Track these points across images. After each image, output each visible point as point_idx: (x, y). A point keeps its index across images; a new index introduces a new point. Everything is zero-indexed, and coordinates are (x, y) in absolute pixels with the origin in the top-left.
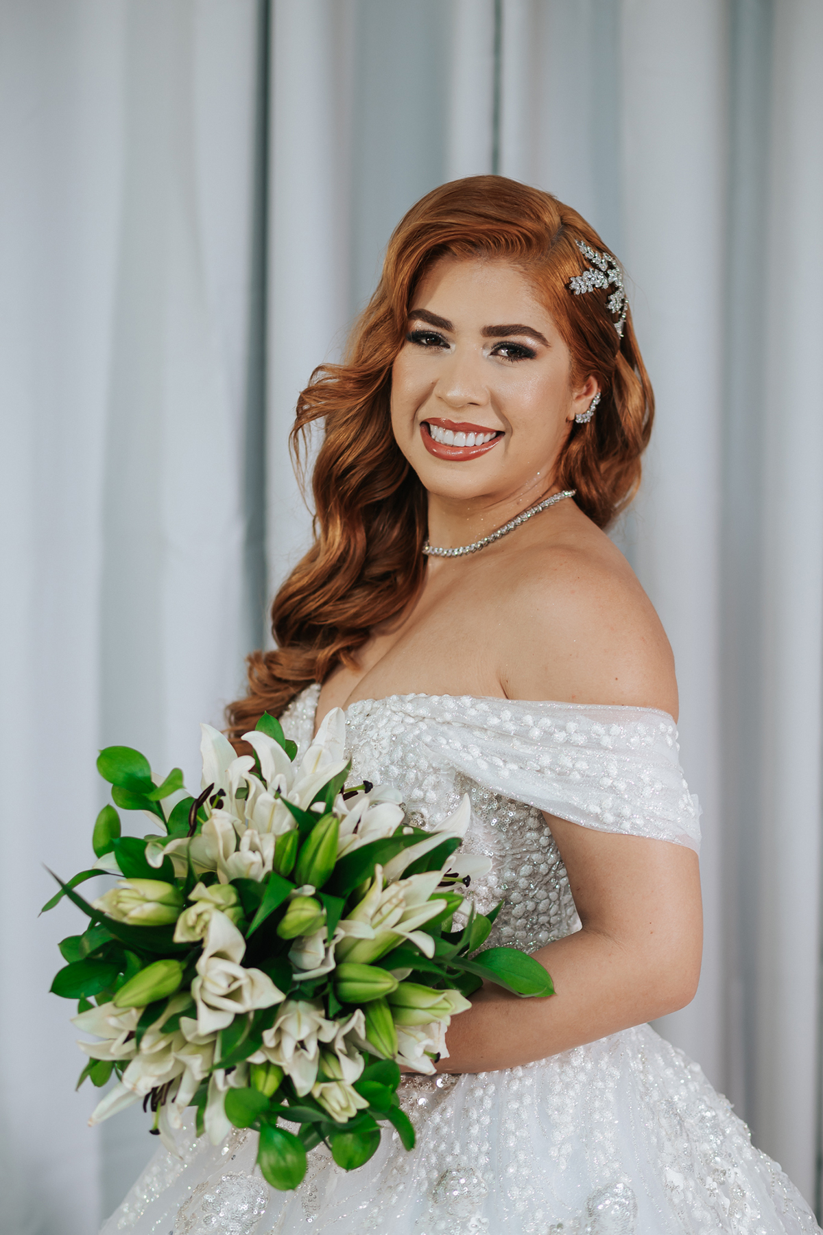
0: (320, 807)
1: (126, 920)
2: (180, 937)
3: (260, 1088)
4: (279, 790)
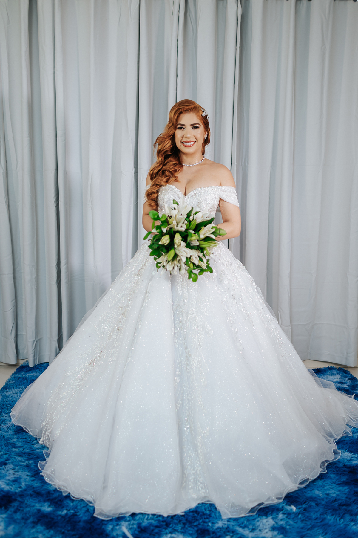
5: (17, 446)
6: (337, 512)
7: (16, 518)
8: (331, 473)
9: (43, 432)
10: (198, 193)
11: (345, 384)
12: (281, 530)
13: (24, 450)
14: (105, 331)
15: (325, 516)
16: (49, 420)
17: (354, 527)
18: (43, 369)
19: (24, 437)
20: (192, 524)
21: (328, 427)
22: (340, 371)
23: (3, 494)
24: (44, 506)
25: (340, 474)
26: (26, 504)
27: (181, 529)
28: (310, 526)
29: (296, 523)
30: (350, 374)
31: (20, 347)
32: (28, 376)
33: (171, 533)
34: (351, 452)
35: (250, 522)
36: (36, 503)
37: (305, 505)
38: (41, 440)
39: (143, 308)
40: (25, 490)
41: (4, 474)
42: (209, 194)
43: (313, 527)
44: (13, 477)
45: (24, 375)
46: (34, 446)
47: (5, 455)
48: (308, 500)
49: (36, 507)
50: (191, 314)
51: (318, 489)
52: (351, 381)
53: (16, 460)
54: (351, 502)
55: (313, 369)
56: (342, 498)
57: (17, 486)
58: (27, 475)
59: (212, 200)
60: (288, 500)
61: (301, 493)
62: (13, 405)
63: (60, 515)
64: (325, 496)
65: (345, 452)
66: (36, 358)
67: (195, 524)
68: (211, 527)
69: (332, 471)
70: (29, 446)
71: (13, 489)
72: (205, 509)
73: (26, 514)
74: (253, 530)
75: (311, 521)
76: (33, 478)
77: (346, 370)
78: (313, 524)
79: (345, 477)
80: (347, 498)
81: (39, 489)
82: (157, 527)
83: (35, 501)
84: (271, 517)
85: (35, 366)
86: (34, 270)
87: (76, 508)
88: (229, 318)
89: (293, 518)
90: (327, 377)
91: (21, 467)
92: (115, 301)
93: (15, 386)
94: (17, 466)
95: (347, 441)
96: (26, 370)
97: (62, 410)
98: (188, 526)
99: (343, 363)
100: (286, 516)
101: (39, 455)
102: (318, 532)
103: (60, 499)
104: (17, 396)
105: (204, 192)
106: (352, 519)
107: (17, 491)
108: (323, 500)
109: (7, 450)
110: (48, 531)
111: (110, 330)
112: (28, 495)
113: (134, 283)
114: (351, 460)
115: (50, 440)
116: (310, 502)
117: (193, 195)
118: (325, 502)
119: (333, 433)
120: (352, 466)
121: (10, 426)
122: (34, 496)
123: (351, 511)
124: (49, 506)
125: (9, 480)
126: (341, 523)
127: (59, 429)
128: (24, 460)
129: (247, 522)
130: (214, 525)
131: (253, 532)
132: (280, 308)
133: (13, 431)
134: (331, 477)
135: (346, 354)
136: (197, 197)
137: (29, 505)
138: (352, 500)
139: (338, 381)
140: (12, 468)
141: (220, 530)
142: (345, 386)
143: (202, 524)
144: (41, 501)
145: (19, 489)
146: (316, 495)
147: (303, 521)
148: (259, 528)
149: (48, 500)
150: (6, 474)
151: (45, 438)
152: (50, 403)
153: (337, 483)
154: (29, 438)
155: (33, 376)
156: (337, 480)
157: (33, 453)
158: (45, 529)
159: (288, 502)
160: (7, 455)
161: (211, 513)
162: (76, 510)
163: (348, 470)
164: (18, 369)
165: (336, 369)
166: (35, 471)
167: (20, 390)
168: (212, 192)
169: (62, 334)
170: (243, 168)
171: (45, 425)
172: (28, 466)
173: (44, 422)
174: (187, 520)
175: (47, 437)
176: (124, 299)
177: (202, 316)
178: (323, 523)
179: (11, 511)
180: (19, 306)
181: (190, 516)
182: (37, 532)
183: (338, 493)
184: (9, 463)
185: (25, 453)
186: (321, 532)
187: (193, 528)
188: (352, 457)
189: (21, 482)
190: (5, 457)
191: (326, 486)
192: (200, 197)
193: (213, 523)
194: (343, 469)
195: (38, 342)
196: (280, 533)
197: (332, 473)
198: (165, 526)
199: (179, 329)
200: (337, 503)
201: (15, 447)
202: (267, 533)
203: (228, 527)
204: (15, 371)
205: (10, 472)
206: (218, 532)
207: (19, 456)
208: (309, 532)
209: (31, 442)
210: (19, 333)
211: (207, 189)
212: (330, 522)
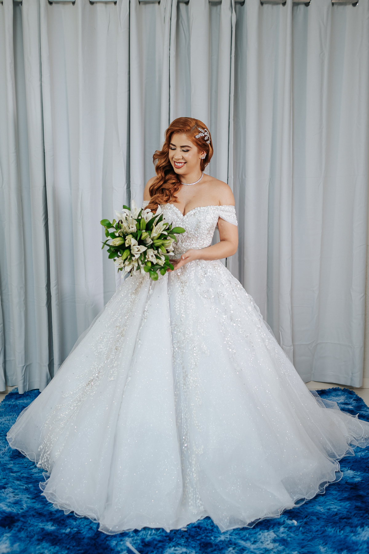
0: (140, 218)
1: (116, 245)
2: (127, 246)
3: (149, 265)
4: (132, 217)
5: (14, 470)
6: (338, 525)
7: (20, 536)
8: (332, 490)
9: (42, 455)
10: (197, 212)
11: (350, 405)
12: (283, 541)
13: (22, 474)
14: (102, 351)
15: (326, 528)
16: (47, 442)
17: (354, 538)
18: (34, 396)
19: (21, 462)
20: (195, 538)
21: (330, 447)
22: (345, 392)
23: (6, 515)
24: (47, 525)
25: (342, 491)
26: (29, 523)
27: (184, 543)
28: (310, 538)
29: (297, 535)
30: (355, 395)
31: (8, 374)
32: (18, 403)
33: (174, 546)
34: (354, 470)
35: (251, 535)
36: (39, 523)
37: (306, 519)
38: (39, 463)
39: (141, 327)
40: (27, 511)
41: (4, 497)
42: (209, 213)
43: (313, 539)
44: (13, 500)
45: (14, 402)
46: (31, 470)
47: (3, 480)
48: (309, 514)
49: (40, 527)
50: (187, 334)
51: (320, 505)
52: (356, 402)
53: (15, 484)
54: (351, 516)
55: (317, 391)
56: (343, 513)
57: (19, 508)
58: (28, 498)
59: (211, 220)
60: (289, 515)
61: (302, 509)
62: (6, 431)
63: (64, 533)
64: (326, 510)
65: (347, 471)
66: (26, 385)
67: (198, 538)
68: (214, 541)
69: (334, 488)
70: (26, 471)
71: (14, 510)
72: (207, 525)
73: (30, 532)
74: (255, 542)
75: (311, 533)
76: (34, 501)
77: (351, 391)
78: (313, 536)
79: (347, 493)
80: (348, 512)
81: (41, 510)
82: (160, 541)
83: (37, 521)
84: (272, 531)
85: (25, 393)
86: (22, 292)
87: (79, 526)
88: (226, 339)
89: (294, 531)
90: (331, 398)
91: (20, 490)
92: (112, 321)
93: (6, 413)
94: (17, 490)
95: (349, 460)
96: (16, 398)
97: (60, 432)
98: (190, 540)
99: (349, 384)
100: (287, 529)
101: (37, 479)
102: (318, 543)
103: (62, 518)
104: (10, 423)
105: (203, 212)
106: (351, 530)
107: (19, 512)
108: (324, 515)
109: (4, 474)
110: (53, 547)
111: (108, 350)
112: (30, 516)
113: (131, 302)
114: (353, 477)
115: (49, 462)
116: (311, 517)
117: (192, 215)
118: (326, 516)
119: (335, 453)
120: (354, 483)
121: (5, 452)
122: (36, 516)
123: (352, 523)
124: (53, 525)
125: (10, 502)
126: (341, 534)
127: (58, 450)
128: (23, 484)
129: (248, 535)
130: (216, 539)
131: (255, 544)
132: (282, 327)
133: (8, 457)
134: (332, 493)
135: (351, 374)
136: (197, 217)
137: (33, 525)
138: (353, 514)
139: (343, 402)
140: (12, 492)
141: (223, 543)
142: (350, 407)
143: (204, 538)
144: (44, 521)
145: (21, 511)
146: (317, 510)
147: (303, 533)
148: (261, 540)
149: (51, 520)
150: (6, 497)
151: (43, 461)
152: (47, 425)
153: (338, 499)
154: (26, 463)
155: (24, 403)
156: (338, 496)
157: (31, 477)
158: (50, 546)
159: (289, 517)
160: (6, 479)
161: (213, 528)
162: (79, 528)
163: (349, 486)
164: (7, 396)
165: (341, 390)
166: (35, 494)
167: (12, 417)
168: (211, 212)
169: (53, 359)
170: (240, 180)
171: (43, 448)
172: (28, 490)
173: (41, 445)
174: (189, 535)
175: (46, 459)
176: (121, 318)
177: (198, 336)
178: (324, 534)
179: (15, 530)
180: (7, 330)
181: (192, 531)
182: (43, 548)
183: (340, 508)
184: (8, 486)
185: (23, 477)
186: (321, 542)
187: (196, 542)
188: (354, 475)
189: (23, 504)
190: (4, 481)
191: (328, 502)
192: (200, 217)
193: (215, 537)
194: (345, 486)
195: (27, 368)
196: (281, 545)
197: (334, 490)
198: (168, 541)
199: (177, 349)
200: (338, 516)
201: (12, 472)
202: (268, 544)
203: (230, 540)
204: (4, 399)
205: (9, 495)
206: (221, 545)
207: (18, 480)
208: (309, 543)
209: (28, 467)
210: (7, 359)
211: (206, 208)
212: (330, 534)
